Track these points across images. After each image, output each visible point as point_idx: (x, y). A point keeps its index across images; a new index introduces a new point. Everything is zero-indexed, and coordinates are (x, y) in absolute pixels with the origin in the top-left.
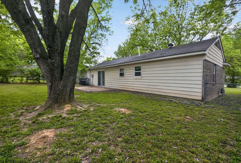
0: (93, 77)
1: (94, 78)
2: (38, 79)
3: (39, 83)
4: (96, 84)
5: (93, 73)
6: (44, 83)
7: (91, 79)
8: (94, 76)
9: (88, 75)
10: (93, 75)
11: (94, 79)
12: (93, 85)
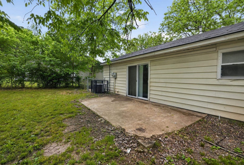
0: (116, 78)
1: (118, 79)
2: (21, 81)
3: (23, 87)
4: (125, 92)
5: (115, 71)
6: (31, 88)
7: (112, 82)
8: (118, 76)
9: (105, 75)
10: (116, 74)
11: (117, 82)
12: (116, 93)
